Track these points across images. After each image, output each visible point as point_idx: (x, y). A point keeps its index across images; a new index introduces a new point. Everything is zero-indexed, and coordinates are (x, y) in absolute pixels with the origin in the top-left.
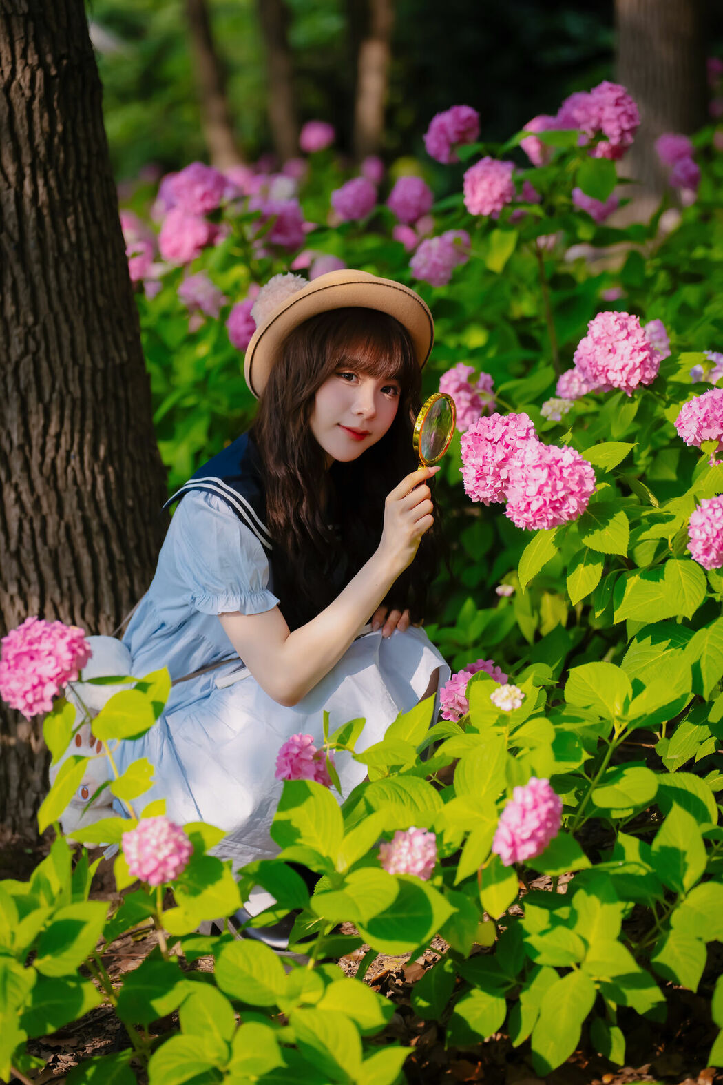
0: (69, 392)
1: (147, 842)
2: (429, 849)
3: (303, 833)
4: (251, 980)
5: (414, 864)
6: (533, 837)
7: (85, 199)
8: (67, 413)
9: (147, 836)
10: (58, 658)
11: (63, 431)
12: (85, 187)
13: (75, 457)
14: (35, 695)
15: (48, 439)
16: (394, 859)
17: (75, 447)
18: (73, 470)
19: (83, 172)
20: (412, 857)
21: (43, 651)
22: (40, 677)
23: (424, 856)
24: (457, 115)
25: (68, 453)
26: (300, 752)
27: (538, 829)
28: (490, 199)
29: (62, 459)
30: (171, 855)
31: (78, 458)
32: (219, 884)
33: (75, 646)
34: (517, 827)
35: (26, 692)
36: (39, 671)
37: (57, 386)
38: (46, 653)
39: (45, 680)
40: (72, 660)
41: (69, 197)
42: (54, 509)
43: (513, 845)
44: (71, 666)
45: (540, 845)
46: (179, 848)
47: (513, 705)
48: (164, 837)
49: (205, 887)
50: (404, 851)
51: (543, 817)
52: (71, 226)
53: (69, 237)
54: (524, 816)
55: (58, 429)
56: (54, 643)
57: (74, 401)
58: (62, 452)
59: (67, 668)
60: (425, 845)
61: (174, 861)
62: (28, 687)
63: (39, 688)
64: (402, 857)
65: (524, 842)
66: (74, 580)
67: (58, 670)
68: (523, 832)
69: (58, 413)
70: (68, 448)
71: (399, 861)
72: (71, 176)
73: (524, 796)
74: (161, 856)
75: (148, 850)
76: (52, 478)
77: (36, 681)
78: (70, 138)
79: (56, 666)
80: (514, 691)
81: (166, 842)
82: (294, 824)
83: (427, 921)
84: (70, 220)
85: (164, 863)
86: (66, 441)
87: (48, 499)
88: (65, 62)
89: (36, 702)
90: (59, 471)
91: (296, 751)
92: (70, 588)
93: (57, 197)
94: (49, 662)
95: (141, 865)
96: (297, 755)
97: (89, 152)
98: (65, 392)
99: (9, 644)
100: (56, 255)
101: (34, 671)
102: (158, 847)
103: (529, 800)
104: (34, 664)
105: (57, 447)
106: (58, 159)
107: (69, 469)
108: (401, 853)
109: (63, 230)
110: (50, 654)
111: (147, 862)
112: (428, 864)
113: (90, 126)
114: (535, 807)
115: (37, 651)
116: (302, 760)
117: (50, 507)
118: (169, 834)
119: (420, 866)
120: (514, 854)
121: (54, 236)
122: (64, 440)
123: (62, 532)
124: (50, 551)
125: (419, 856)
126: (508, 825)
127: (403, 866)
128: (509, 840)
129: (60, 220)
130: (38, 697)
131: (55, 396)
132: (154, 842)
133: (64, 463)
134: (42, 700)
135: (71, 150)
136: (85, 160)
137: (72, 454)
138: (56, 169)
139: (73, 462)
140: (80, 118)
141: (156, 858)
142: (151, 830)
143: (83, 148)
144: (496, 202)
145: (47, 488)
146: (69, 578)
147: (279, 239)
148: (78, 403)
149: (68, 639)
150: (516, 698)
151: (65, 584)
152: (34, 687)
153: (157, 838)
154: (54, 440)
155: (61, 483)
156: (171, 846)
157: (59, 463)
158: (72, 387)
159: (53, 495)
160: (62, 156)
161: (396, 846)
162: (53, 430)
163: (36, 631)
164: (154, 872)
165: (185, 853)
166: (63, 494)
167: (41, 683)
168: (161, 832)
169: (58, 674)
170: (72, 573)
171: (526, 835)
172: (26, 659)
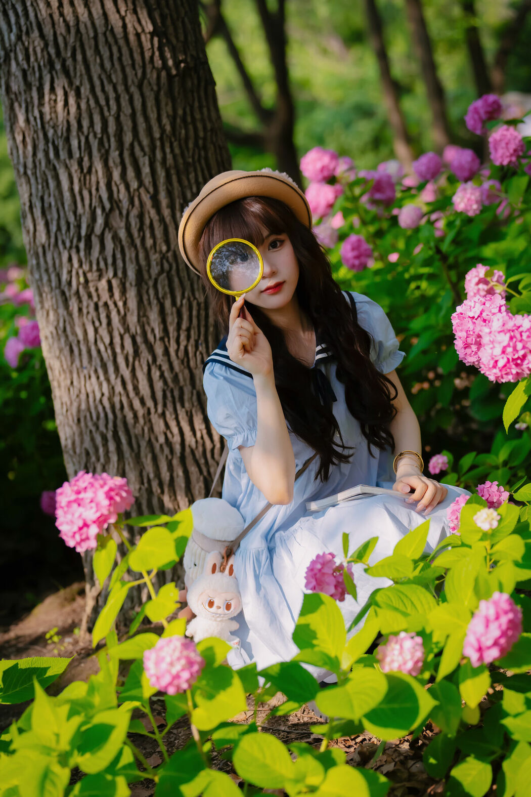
0: (195, 298)
1: (163, 659)
2: (416, 650)
3: (318, 636)
4: (265, 766)
5: (405, 663)
6: (496, 643)
7: (203, 162)
8: (194, 313)
9: (163, 654)
10: (97, 505)
11: (192, 326)
12: (203, 153)
13: (201, 344)
14: (81, 535)
15: (181, 332)
16: (388, 659)
17: (202, 338)
18: (201, 353)
19: (201, 142)
20: (403, 658)
21: (87, 499)
22: (84, 521)
23: (413, 656)
24: (486, 101)
25: (197, 342)
26: (322, 568)
27: (500, 637)
28: (508, 154)
29: (192, 345)
30: (183, 670)
31: (204, 345)
32: (230, 690)
33: (113, 494)
34: (482, 635)
35: (75, 533)
36: (84, 516)
37: (186, 295)
38: (89, 501)
39: (89, 522)
40: (110, 505)
41: (190, 160)
42: (188, 382)
43: (480, 649)
44: (109, 510)
45: (502, 650)
46: (190, 663)
47: (491, 525)
48: (177, 654)
49: (218, 693)
50: (396, 652)
51: (504, 627)
52: (193, 181)
53: (191, 189)
54: (487, 626)
55: (188, 325)
56: (95, 493)
57: (199, 304)
58: (192, 341)
59: (105, 512)
60: (414, 648)
61: (186, 675)
62: (75, 529)
63: (85, 529)
64: (395, 658)
65: (489, 648)
66: (205, 432)
67: (98, 514)
68: (487, 640)
69: (188, 313)
70: (196, 338)
71: (392, 661)
72: (191, 145)
73: (488, 609)
74: (174, 671)
75: (164, 666)
76: (186, 360)
77: (81, 524)
78: (189, 119)
79: (97, 511)
80: (492, 514)
81: (179, 659)
82: (312, 627)
83: (415, 711)
84: (192, 176)
85: (177, 676)
86: (195, 333)
87: (183, 374)
88: (182, 65)
89: (82, 540)
90: (191, 355)
91: (319, 566)
92: (202, 438)
93: (180, 161)
94: (91, 508)
95: (158, 678)
96: (320, 570)
97: (205, 128)
98: (192, 299)
99: (61, 494)
100: (182, 201)
101: (80, 516)
102: (172, 664)
103: (492, 612)
104: (81, 509)
105: (188, 338)
106: (180, 134)
107: (198, 353)
108: (394, 654)
109: (186, 183)
110: (91, 501)
111: (163, 676)
112: (416, 662)
113: (205, 110)
114: (497, 618)
115: (82, 499)
116: (324, 574)
117: (185, 380)
118: (181, 652)
119: (410, 665)
120: (481, 658)
121: (180, 189)
122: (192, 332)
123: (195, 398)
124: (187, 412)
125: (408, 656)
126: (475, 633)
127: (395, 665)
128: (476, 645)
129: (184, 178)
130: (84, 537)
131: (184, 301)
132: (168, 660)
133: (194, 349)
134: (88, 538)
135: (191, 127)
136: (201, 134)
137: (200, 342)
138: (180, 141)
139: (200, 348)
140: (196, 104)
141: (169, 672)
142: (166, 649)
143: (200, 126)
144: (511, 155)
145: (182, 367)
146: (201, 430)
147: (378, 196)
148: (202, 305)
149: (106, 488)
150: (493, 519)
151: (198, 435)
152: (81, 529)
153: (171, 656)
154: (186, 333)
155: (192, 364)
156: (183, 662)
157: (190, 348)
158: (197, 295)
159: (186, 372)
160: (183, 132)
161: (389, 648)
162: (184, 326)
163: (84, 482)
164: (170, 684)
165: (196, 668)
166: (194, 371)
167: (86, 525)
168: (174, 650)
169: (99, 518)
170: (203, 426)
171: (490, 643)
172: (75, 505)
